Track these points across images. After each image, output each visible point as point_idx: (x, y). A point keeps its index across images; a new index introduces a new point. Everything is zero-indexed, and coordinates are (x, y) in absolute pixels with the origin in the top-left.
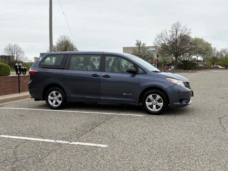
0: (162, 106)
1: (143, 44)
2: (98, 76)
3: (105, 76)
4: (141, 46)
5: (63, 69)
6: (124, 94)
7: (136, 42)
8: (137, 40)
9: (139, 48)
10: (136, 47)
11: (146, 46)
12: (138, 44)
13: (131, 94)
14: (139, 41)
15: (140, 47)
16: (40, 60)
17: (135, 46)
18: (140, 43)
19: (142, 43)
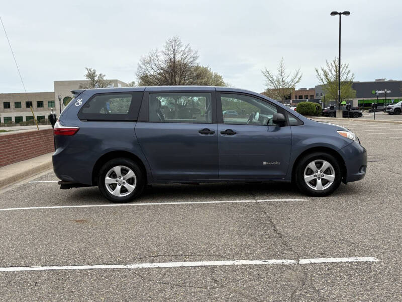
0: (333, 180)
1: (100, 75)
2: (213, 132)
3: (226, 131)
4: (96, 79)
5: (136, 121)
6: (264, 163)
7: (86, 72)
8: (88, 68)
9: (93, 83)
10: (88, 81)
11: (105, 78)
12: (91, 75)
13: (277, 163)
14: (92, 70)
15: (94, 81)
16: (78, 104)
17: (85, 79)
18: (94, 73)
19: (97, 74)
